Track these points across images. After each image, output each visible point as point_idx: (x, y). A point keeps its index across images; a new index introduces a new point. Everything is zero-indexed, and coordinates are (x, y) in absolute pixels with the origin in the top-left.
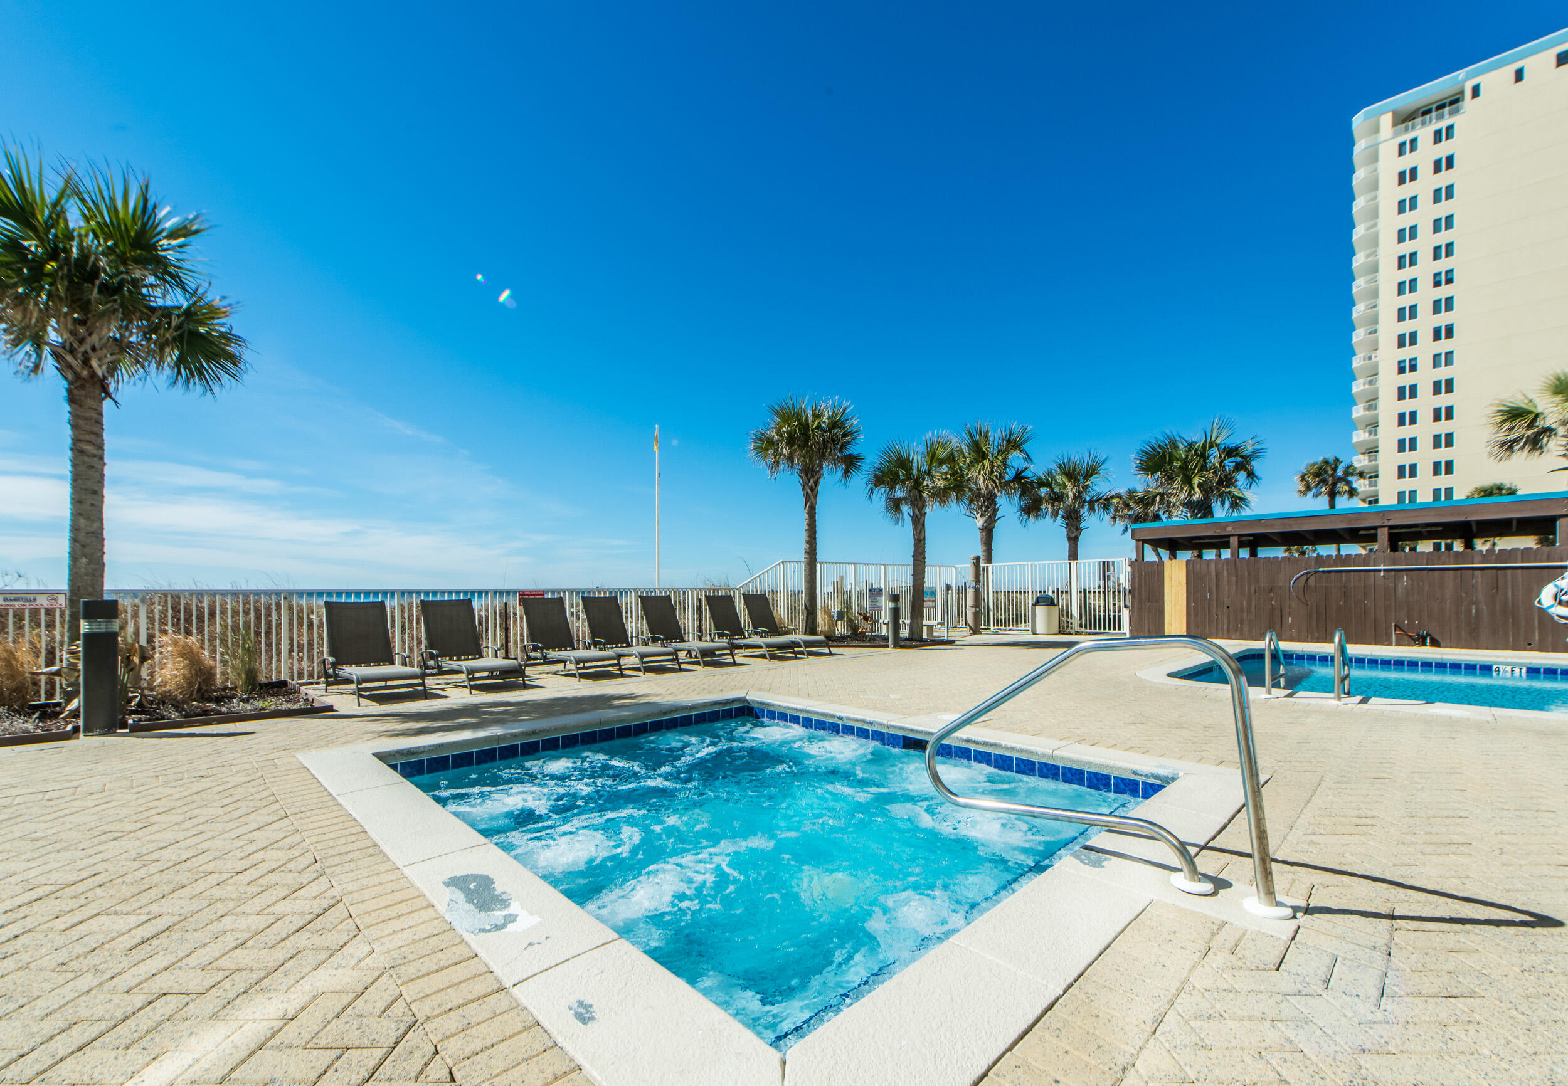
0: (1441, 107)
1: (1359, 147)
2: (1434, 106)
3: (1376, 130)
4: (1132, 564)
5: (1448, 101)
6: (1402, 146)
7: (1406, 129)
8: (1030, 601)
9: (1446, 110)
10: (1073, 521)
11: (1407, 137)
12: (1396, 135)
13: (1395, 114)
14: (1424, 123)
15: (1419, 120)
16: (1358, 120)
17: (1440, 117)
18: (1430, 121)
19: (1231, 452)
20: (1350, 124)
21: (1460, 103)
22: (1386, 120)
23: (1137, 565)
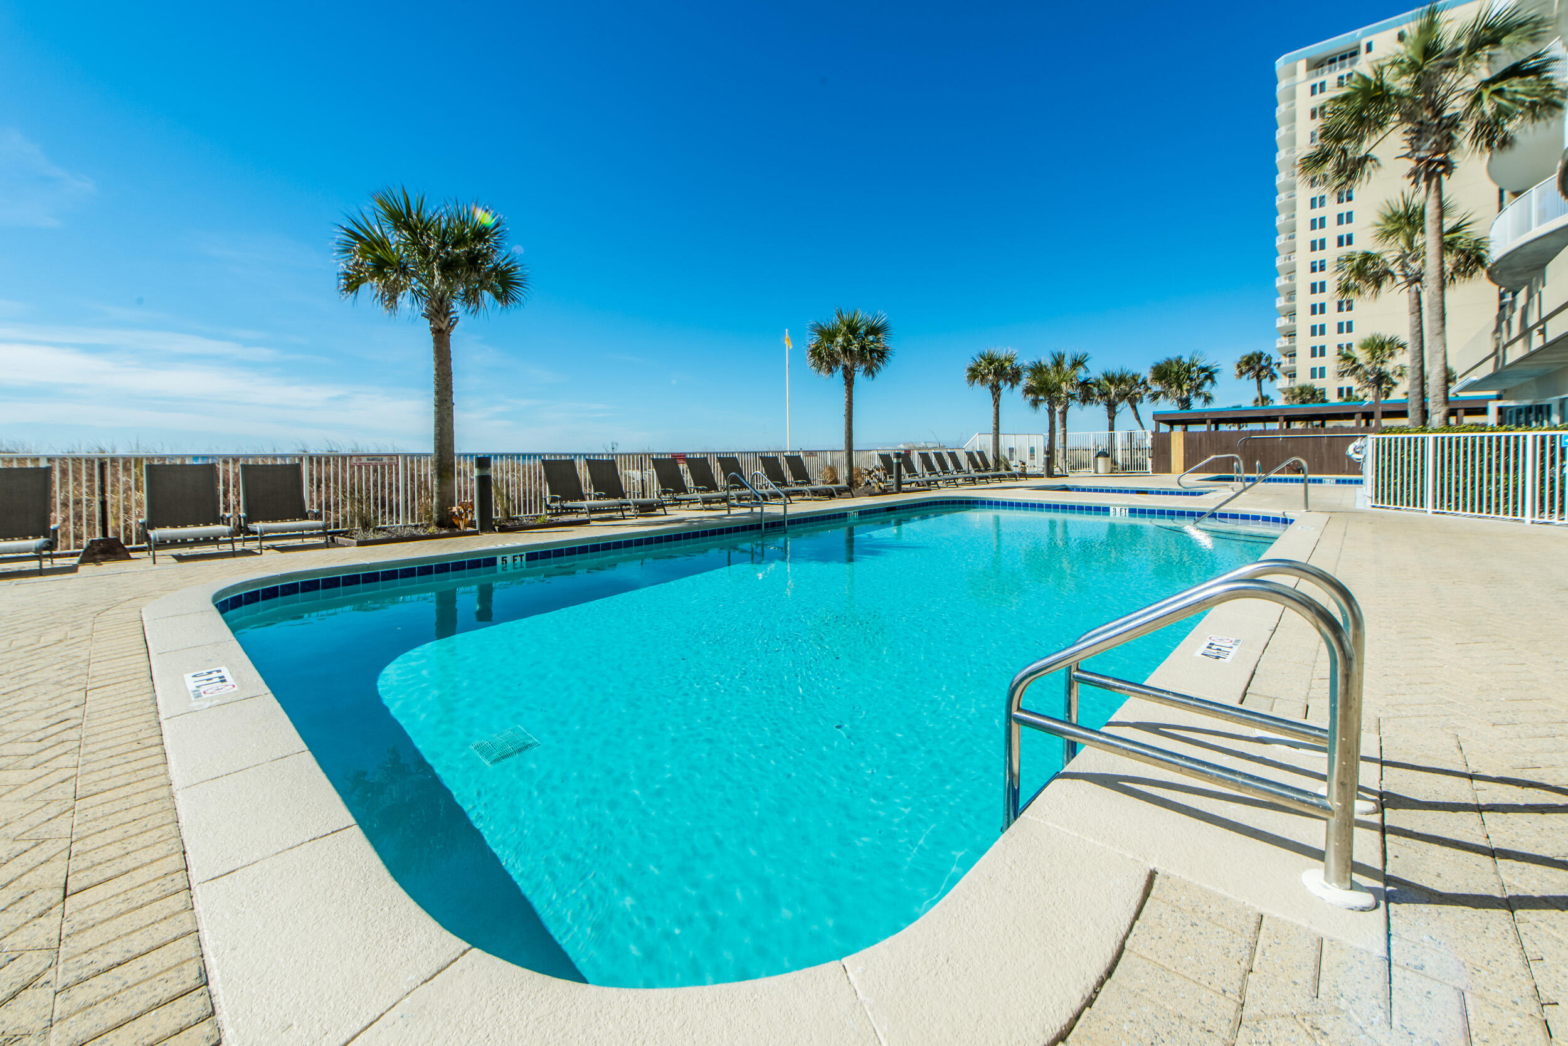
0: (1343, 58)
1: (1281, 86)
2: (1338, 56)
3: (1294, 73)
4: (1153, 434)
5: (1348, 53)
6: (1313, 87)
7: (1317, 74)
8: (1092, 455)
9: (1347, 61)
10: (1111, 407)
11: (1317, 81)
12: (1309, 78)
13: (1309, 61)
14: (1330, 70)
15: (1326, 67)
16: (1280, 63)
17: (1342, 66)
18: (1335, 69)
19: (1203, 370)
20: (1273, 66)
21: (1357, 56)
22: (1302, 65)
23: (1156, 434)
